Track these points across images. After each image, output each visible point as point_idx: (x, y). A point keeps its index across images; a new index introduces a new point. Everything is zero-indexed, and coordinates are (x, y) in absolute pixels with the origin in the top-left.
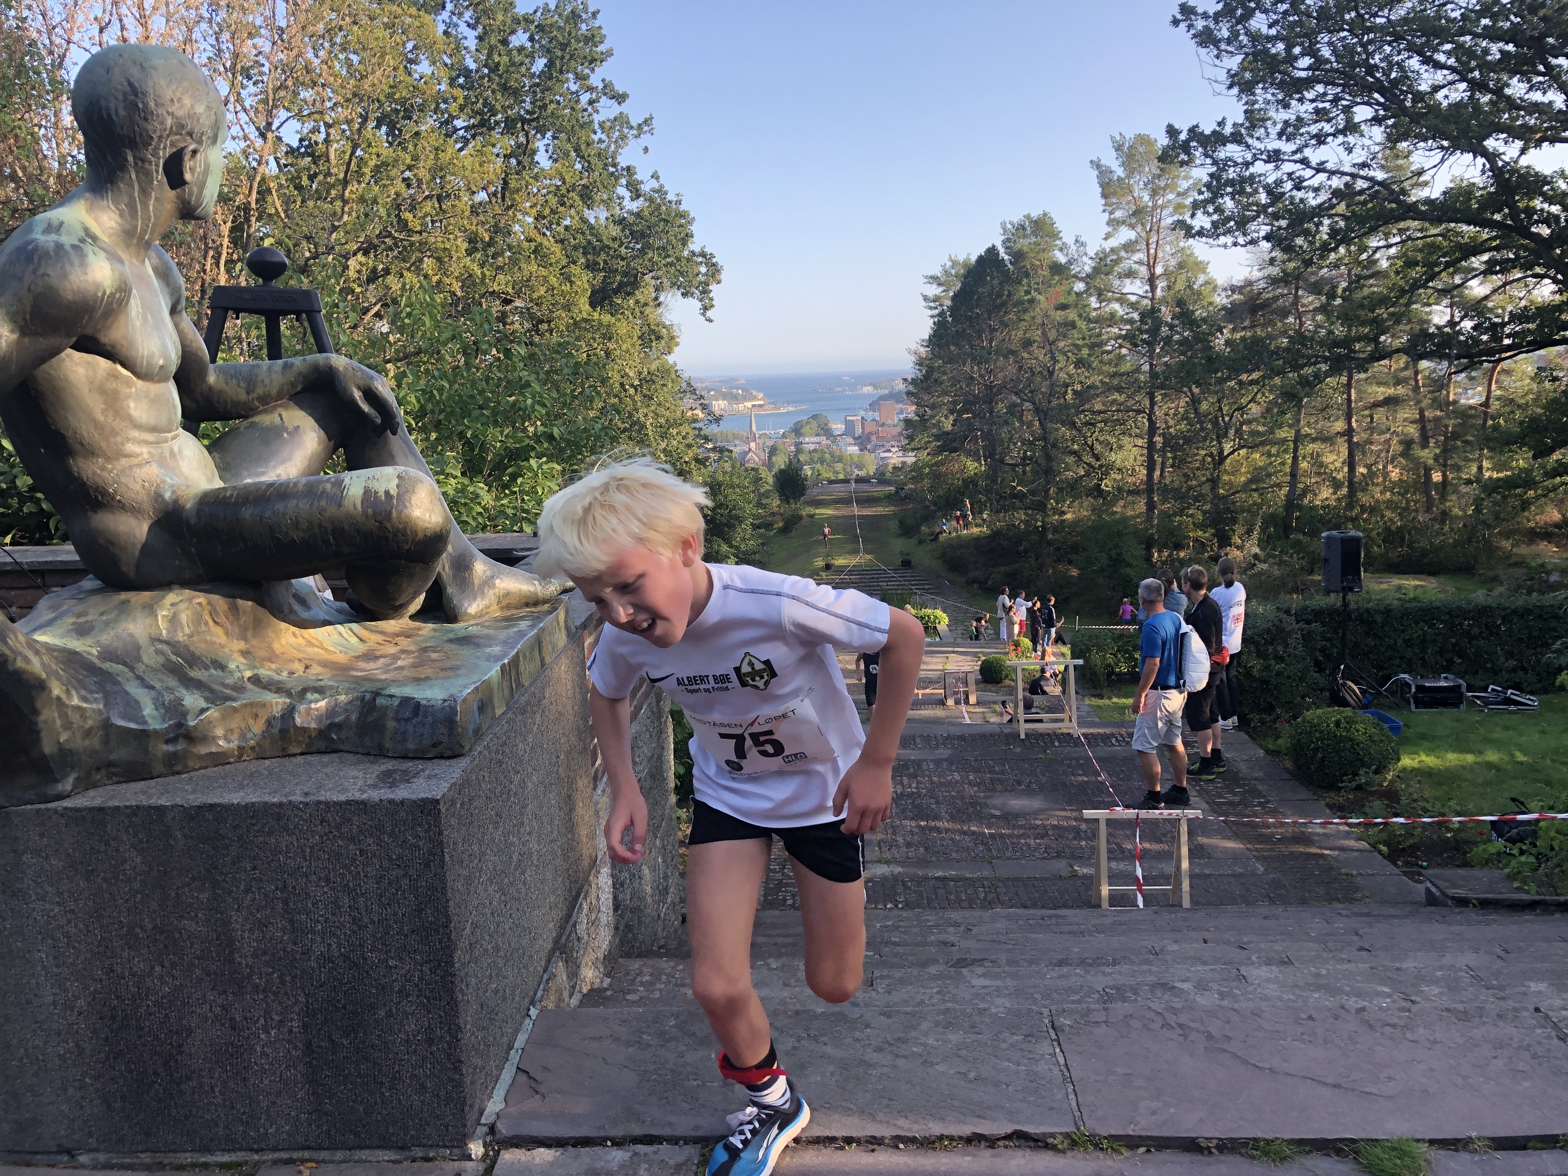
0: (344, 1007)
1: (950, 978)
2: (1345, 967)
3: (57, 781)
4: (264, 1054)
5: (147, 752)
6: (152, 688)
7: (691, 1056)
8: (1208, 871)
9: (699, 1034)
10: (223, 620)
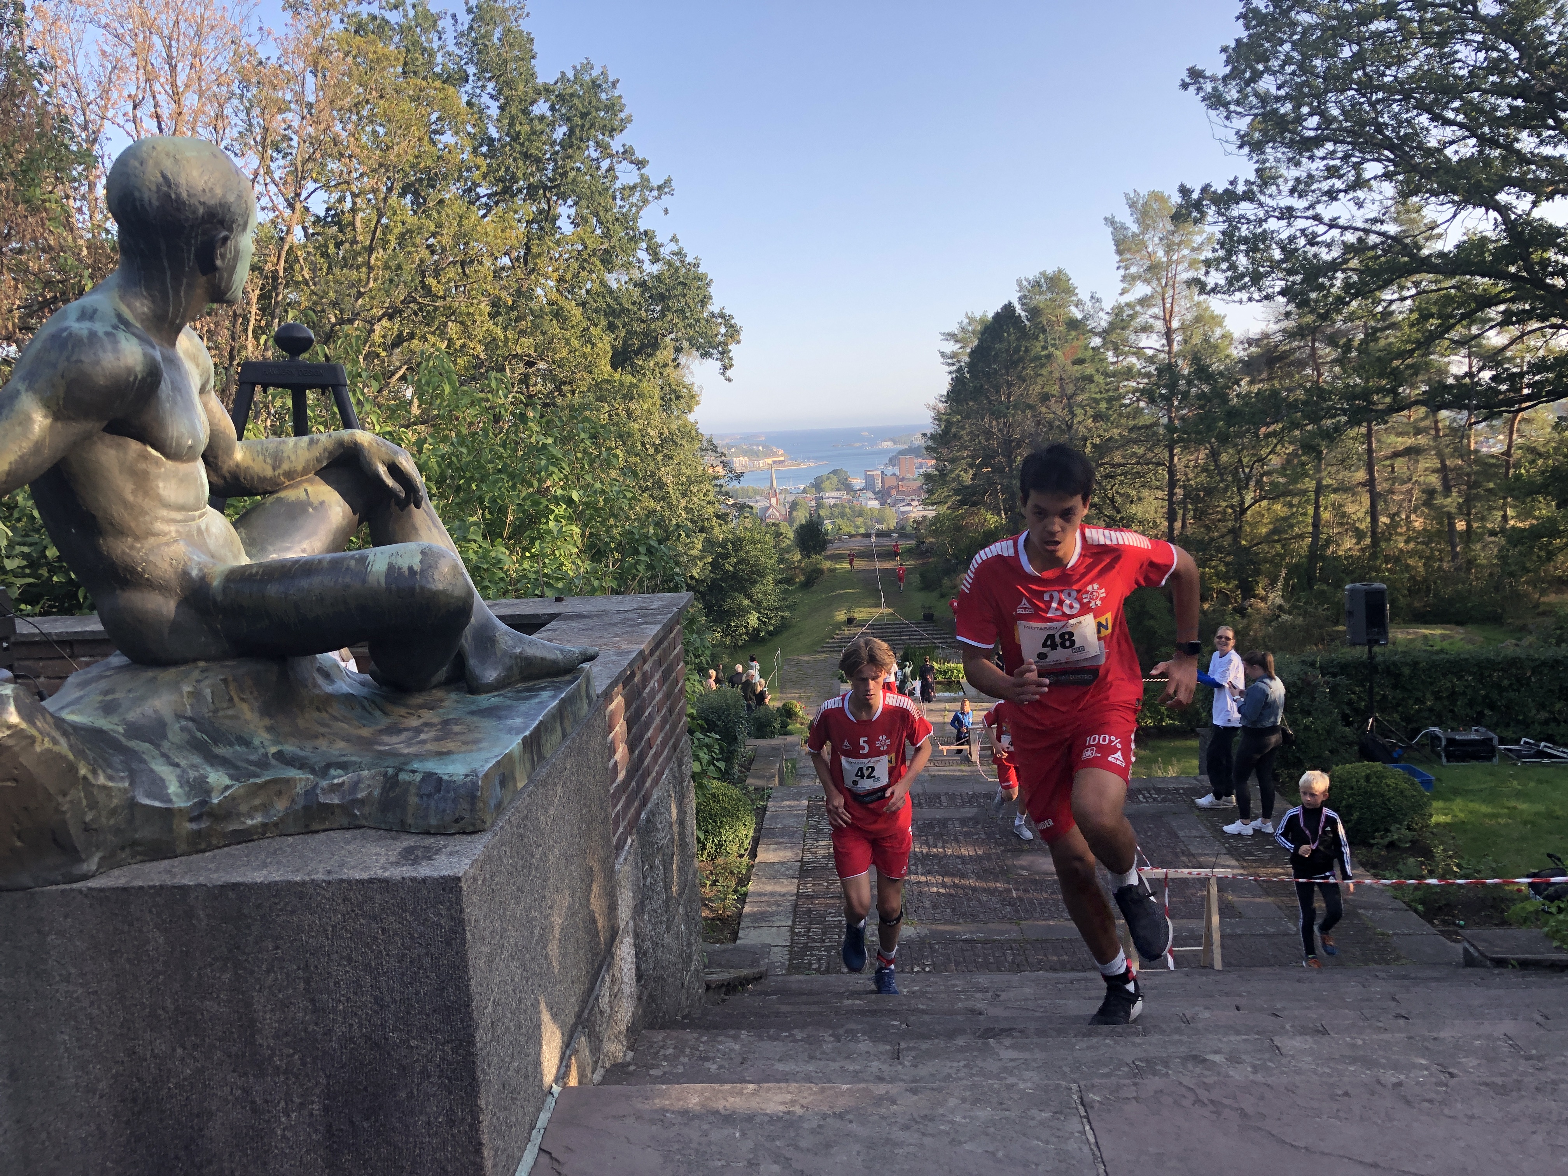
0: (365, 1089)
1: (978, 1049)
2: (1382, 1036)
3: (81, 860)
4: (284, 1138)
5: (171, 830)
6: (177, 765)
7: (716, 1135)
8: (1239, 931)
9: (723, 1112)
10: (248, 695)
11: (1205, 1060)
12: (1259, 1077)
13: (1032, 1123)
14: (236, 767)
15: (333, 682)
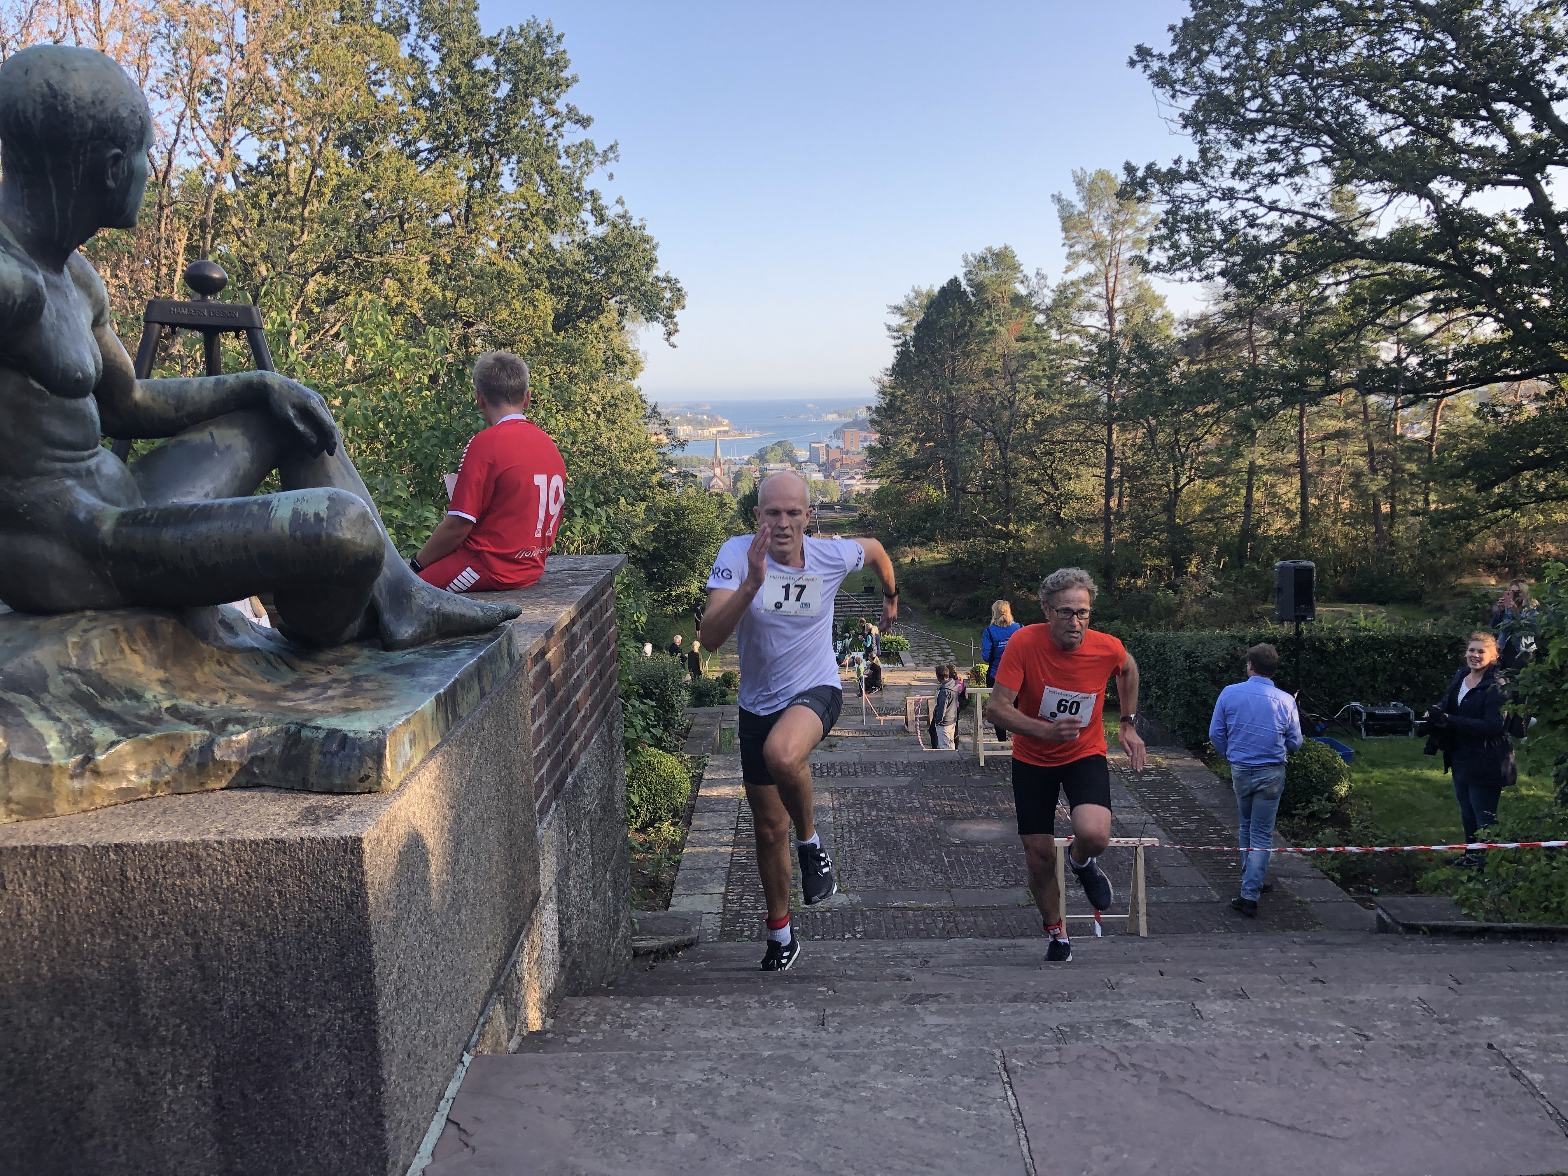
0: (258, 1060)
1: (903, 1015)
2: (1299, 1000)
4: (171, 1111)
5: (49, 788)
6: (58, 720)
7: (631, 1104)
8: (1164, 899)
9: (640, 1080)
10: (140, 647)
11: (1128, 1024)
12: (1180, 1041)
13: (954, 1089)
14: (123, 722)
15: (237, 634)
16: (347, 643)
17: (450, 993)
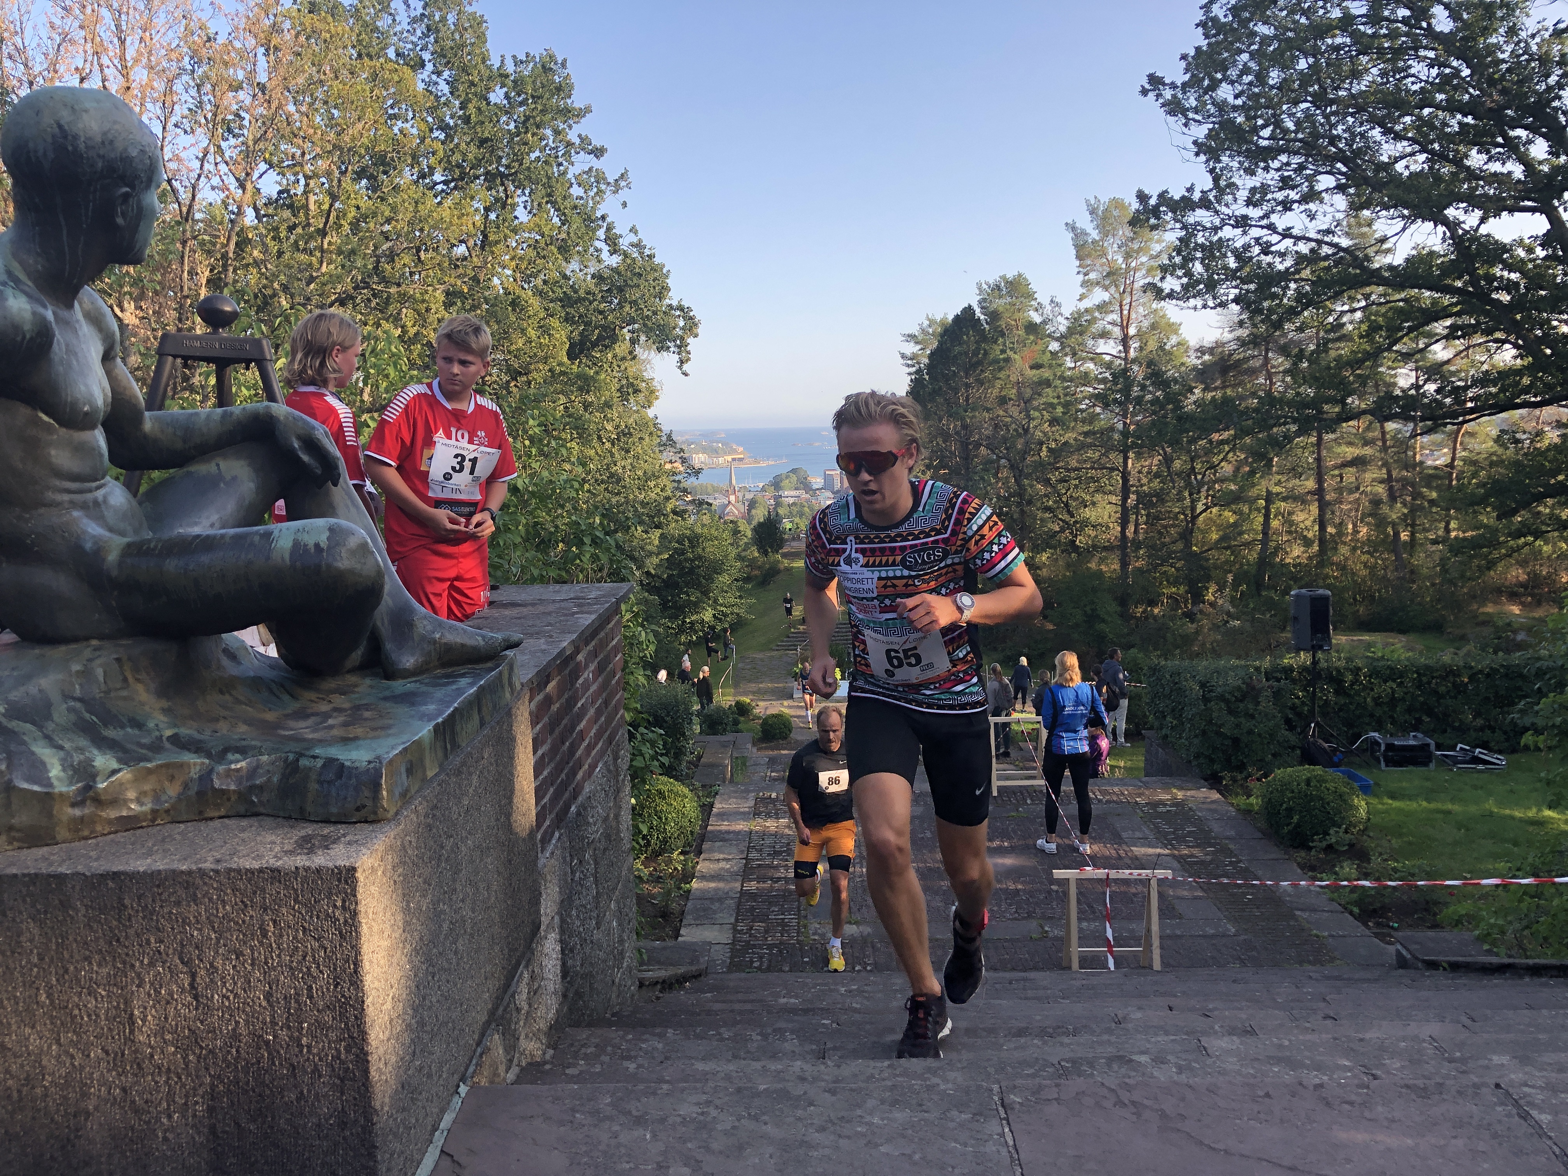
2: (1309, 1037)
4: (166, 1139)
5: (50, 815)
6: (61, 748)
7: (625, 1137)
8: (1178, 932)
9: (635, 1113)
10: (143, 676)
11: (1131, 1061)
12: (1183, 1078)
13: (951, 1125)
14: (125, 751)
15: (239, 663)
16: (349, 672)
17: (447, 1023)
